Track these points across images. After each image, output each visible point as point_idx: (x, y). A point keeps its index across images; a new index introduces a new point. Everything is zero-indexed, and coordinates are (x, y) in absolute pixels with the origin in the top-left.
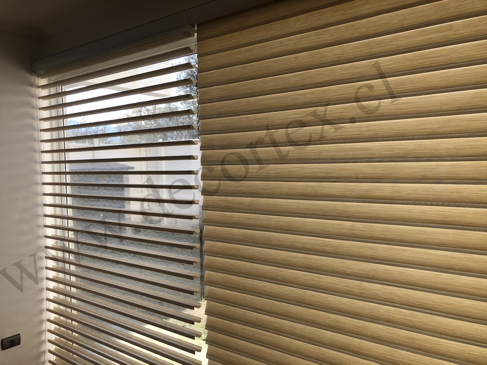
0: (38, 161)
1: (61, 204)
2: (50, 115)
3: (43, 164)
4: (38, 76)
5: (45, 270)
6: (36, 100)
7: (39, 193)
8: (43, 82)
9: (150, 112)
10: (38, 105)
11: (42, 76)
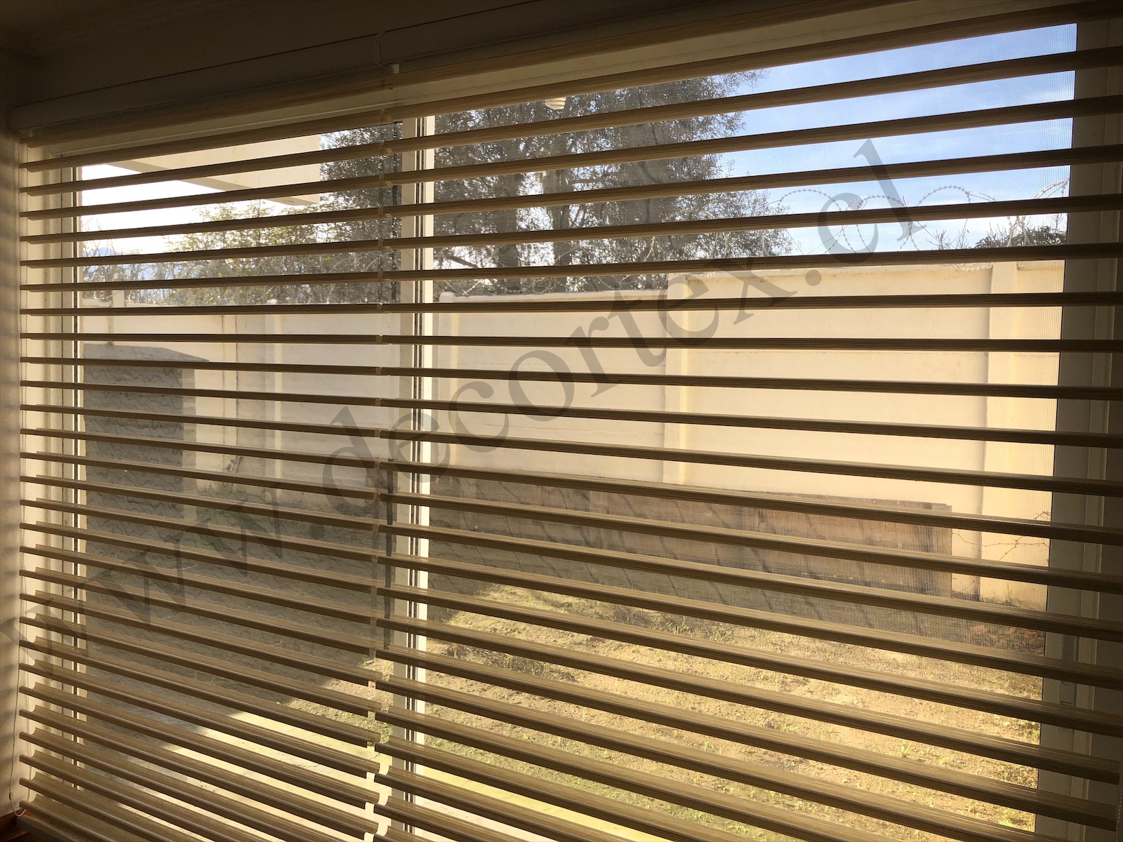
0: (13, 332)
1: (61, 429)
2: (45, 231)
3: (23, 339)
4: (22, 141)
5: (18, 578)
6: (15, 194)
7: (13, 403)
8: (32, 154)
10: (17, 206)
11: (32, 142)
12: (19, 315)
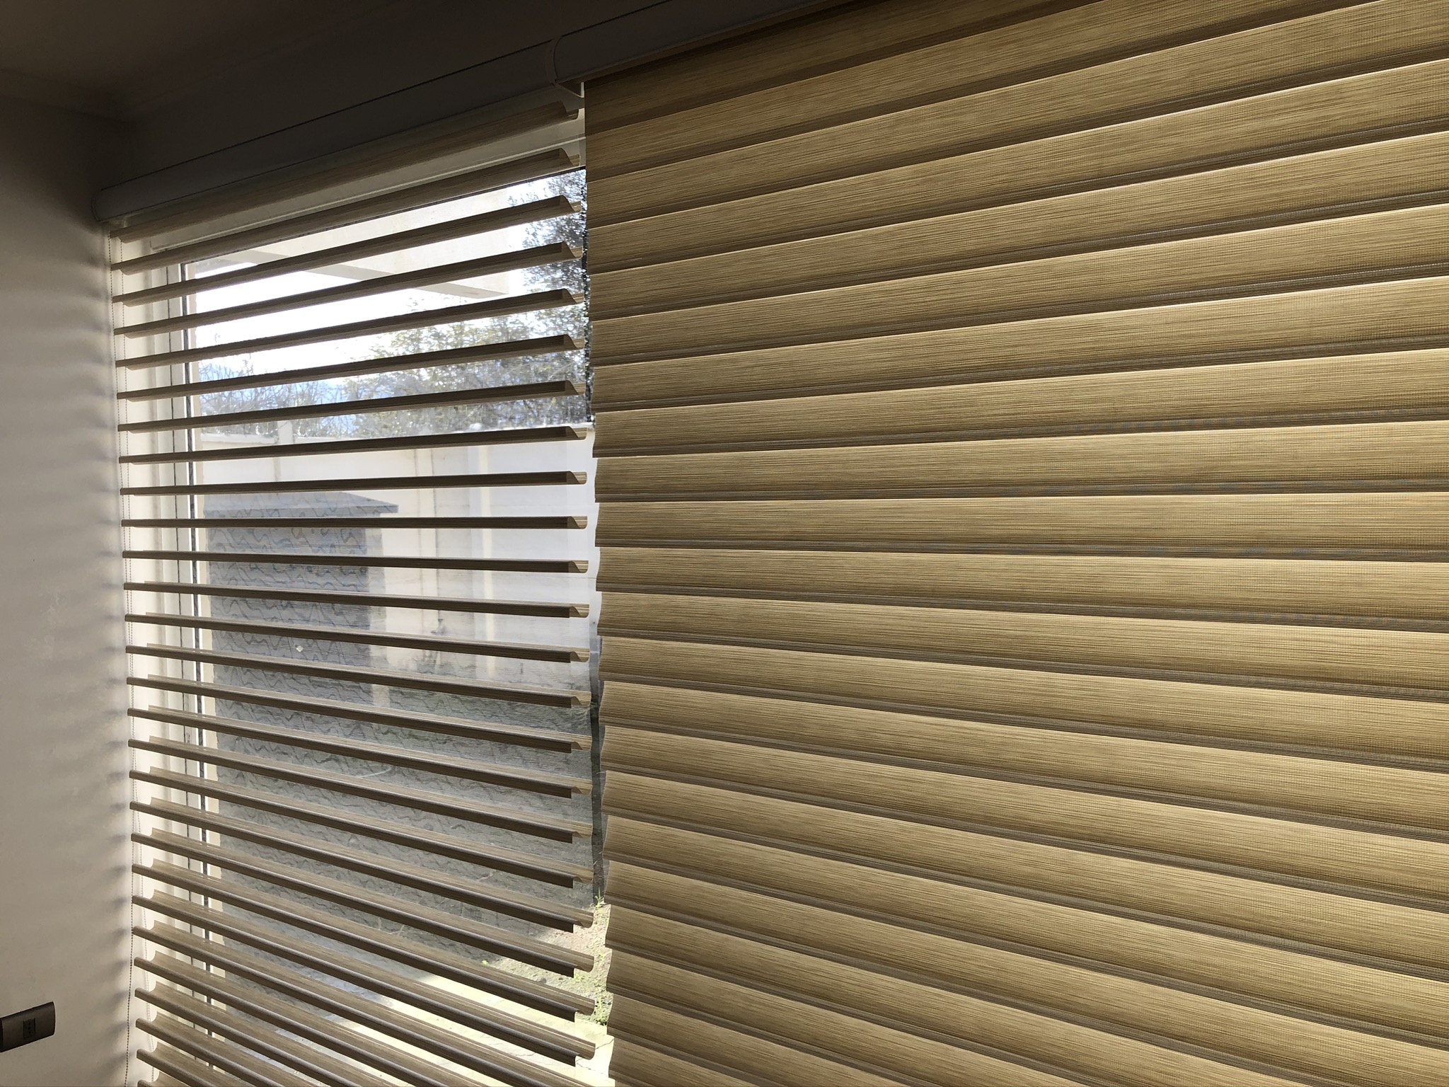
0: (112, 486)
1: (178, 614)
2: (148, 351)
3: (125, 496)
4: (113, 235)
5: (129, 812)
6: (107, 305)
7: (115, 581)
8: (128, 250)
9: (444, 342)
10: (111, 321)
11: (125, 235)
12: (119, 465)
